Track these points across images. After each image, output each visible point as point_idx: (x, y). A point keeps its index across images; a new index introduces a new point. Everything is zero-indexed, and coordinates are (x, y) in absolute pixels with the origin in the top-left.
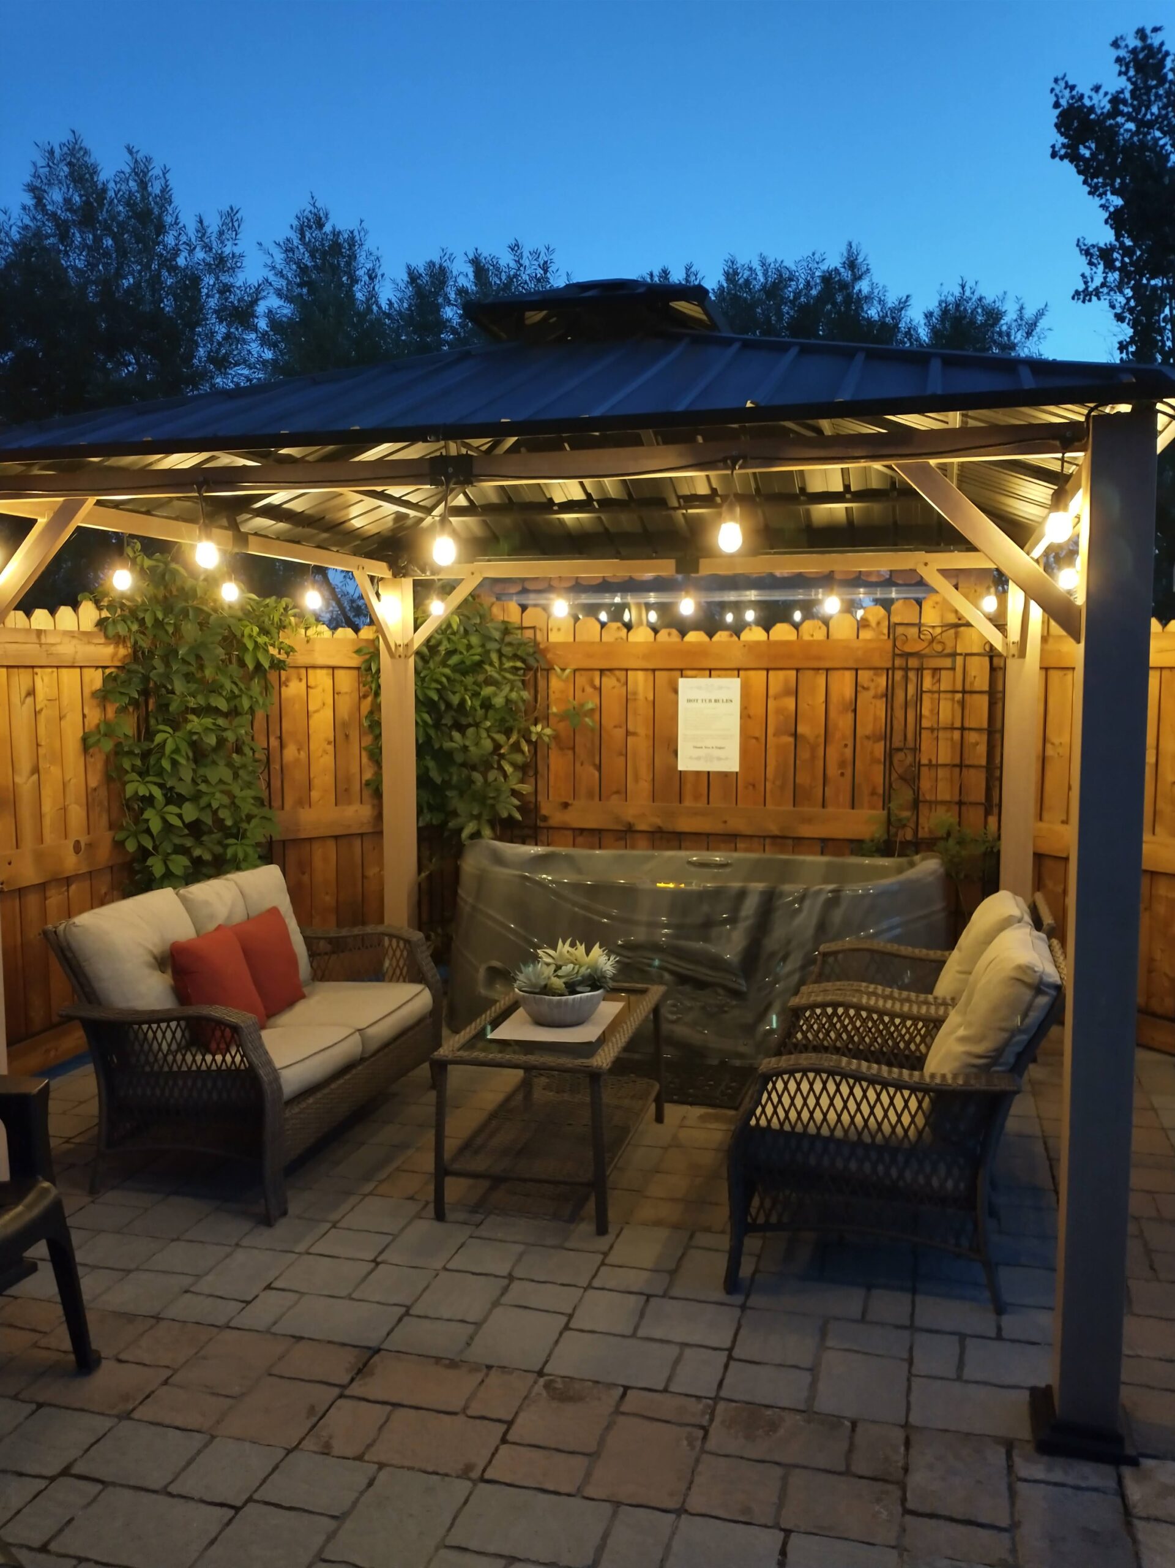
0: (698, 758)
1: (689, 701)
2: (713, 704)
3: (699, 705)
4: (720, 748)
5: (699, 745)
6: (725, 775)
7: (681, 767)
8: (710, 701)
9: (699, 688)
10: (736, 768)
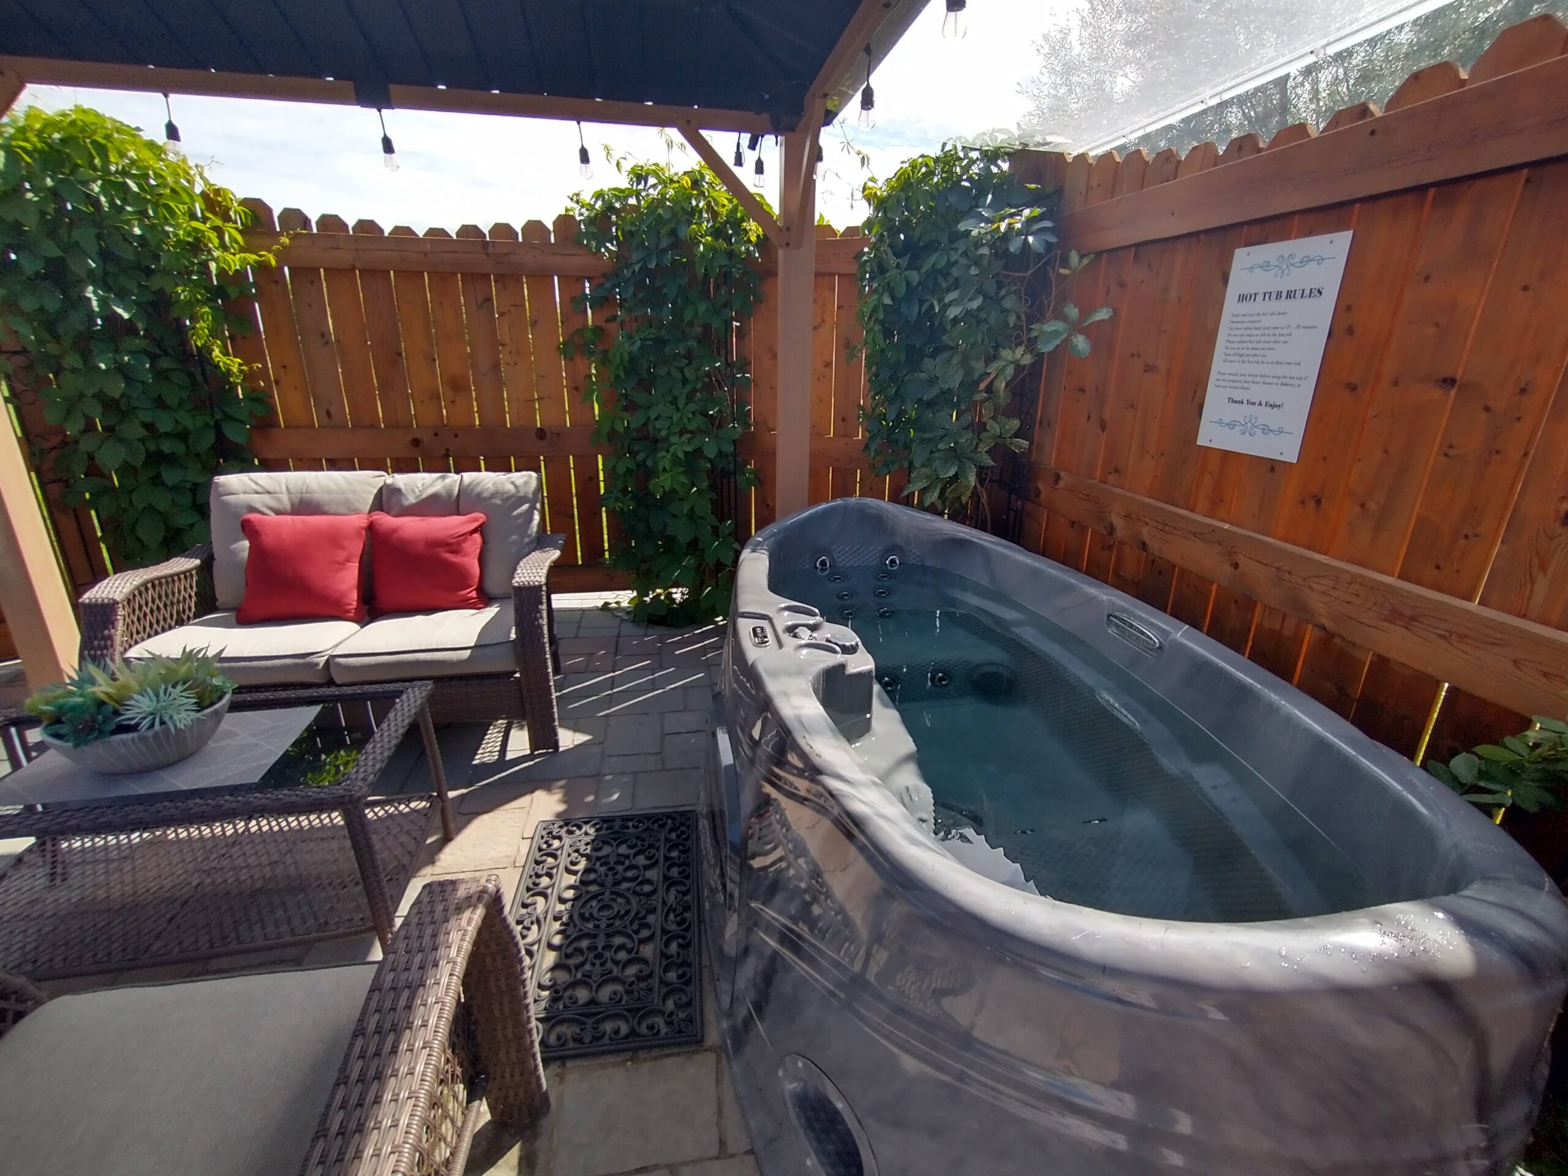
0: (1232, 425)
1: (1242, 298)
2: (1284, 304)
3: (1259, 306)
4: (1273, 406)
5: (1238, 395)
6: (1272, 466)
7: (1204, 439)
8: (1279, 295)
9: (1265, 266)
10: (1291, 455)
